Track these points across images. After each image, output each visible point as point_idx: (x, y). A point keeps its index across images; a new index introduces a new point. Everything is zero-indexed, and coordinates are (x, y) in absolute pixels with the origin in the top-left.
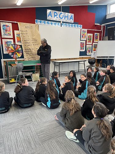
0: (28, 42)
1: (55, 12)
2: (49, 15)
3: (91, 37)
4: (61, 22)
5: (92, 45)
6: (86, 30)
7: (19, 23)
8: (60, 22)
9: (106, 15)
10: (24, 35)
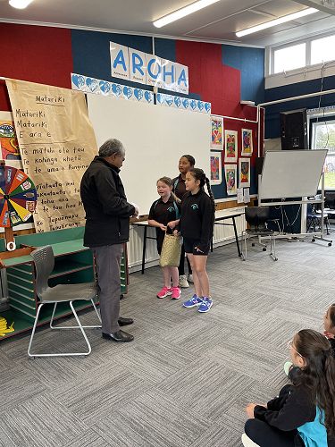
0: (50, 156)
1: (134, 55)
2: (117, 62)
3: (233, 140)
4: (156, 91)
5: (237, 163)
6: (221, 118)
7: (9, 83)
8: (151, 88)
9: (264, 79)
10: (33, 130)
